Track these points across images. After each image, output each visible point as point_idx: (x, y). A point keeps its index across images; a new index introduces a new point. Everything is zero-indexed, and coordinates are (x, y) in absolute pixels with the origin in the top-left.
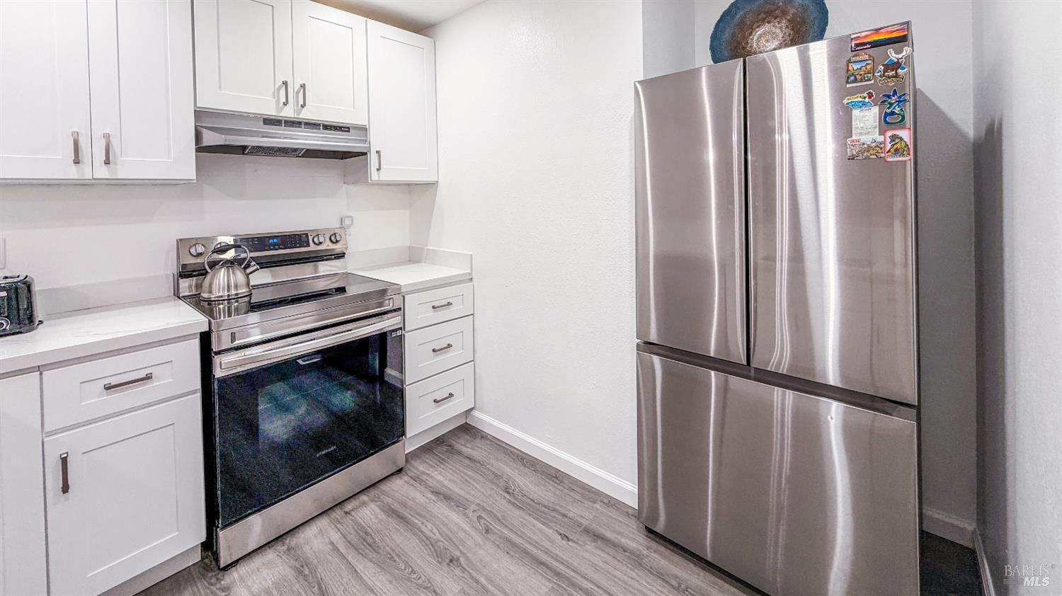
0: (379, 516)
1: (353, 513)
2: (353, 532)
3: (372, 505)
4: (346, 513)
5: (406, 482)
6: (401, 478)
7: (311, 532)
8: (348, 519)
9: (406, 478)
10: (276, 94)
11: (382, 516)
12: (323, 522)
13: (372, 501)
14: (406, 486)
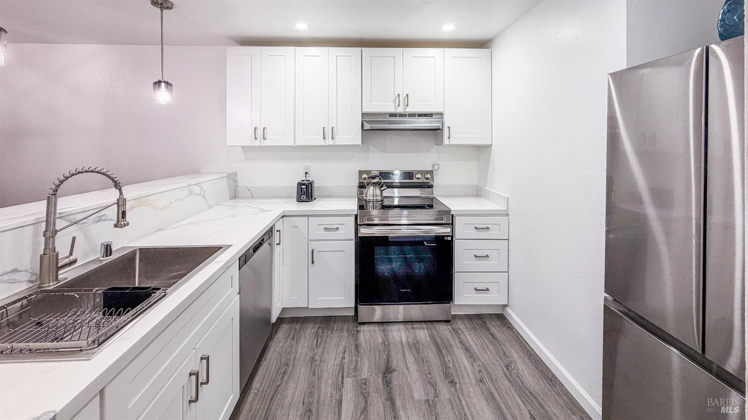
0: (427, 338)
1: (416, 330)
2: (412, 338)
3: (426, 331)
4: (413, 328)
5: (449, 329)
6: (447, 325)
7: (395, 327)
8: (412, 331)
9: (450, 327)
10: (395, 101)
11: (429, 339)
12: (401, 326)
13: (427, 329)
14: (448, 331)
